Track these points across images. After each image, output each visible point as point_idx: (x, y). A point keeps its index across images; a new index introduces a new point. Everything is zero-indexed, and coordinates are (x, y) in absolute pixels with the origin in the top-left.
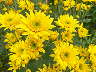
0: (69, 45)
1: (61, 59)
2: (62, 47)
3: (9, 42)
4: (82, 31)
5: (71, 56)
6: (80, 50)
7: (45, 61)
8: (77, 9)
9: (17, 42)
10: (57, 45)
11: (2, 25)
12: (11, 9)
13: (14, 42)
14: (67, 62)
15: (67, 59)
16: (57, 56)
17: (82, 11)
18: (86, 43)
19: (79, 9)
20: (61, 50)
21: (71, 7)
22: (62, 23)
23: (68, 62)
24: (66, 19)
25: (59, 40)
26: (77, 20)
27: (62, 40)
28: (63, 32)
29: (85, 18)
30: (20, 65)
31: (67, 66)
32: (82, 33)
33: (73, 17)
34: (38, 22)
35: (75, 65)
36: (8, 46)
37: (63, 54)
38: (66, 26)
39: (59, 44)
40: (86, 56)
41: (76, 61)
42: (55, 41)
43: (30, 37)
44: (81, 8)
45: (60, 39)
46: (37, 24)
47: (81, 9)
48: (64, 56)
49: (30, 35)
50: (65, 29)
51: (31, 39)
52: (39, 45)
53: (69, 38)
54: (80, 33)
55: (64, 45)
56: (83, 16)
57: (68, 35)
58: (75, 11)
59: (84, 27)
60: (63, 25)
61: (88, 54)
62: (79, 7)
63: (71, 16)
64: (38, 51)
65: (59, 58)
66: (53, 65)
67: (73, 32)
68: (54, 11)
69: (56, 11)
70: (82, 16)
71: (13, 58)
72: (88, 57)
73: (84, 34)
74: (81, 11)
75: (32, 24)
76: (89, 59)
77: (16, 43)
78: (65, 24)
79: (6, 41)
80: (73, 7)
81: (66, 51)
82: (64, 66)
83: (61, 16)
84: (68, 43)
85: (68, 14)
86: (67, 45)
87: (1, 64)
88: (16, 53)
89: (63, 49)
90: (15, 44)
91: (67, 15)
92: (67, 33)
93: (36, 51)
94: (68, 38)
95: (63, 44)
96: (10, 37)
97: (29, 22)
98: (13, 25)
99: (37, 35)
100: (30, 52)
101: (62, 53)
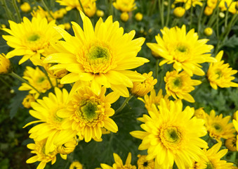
0: (183, 109)
1: (160, 144)
2: (164, 114)
3: (31, 92)
4: (219, 73)
5: (185, 137)
6: (211, 121)
7: (119, 141)
8: (208, 11)
9: (51, 94)
10: (151, 107)
11: (13, 49)
12: (39, 7)
13: (44, 91)
14: (176, 155)
15: (175, 145)
16: (150, 136)
17: (222, 15)
18: (227, 97)
19: (214, 10)
20: (161, 121)
21: (191, 5)
22: (168, 50)
23: (178, 152)
24: (177, 40)
25: (157, 95)
26: (208, 43)
27: (164, 93)
28: (168, 73)
29: (228, 34)
30: (55, 153)
31: (175, 164)
32: (218, 78)
33: (196, 34)
34: (102, 47)
35: (196, 163)
36: (28, 100)
37: (166, 130)
38: (176, 58)
39: (157, 105)
40: (226, 137)
41: (200, 152)
42: (146, 96)
43: (80, 88)
44: (220, 8)
45: (161, 91)
46: (100, 54)
47: (220, 11)
48: (168, 137)
49: (79, 82)
50: (174, 66)
51: (82, 92)
52: (103, 110)
53: (184, 90)
54: (213, 77)
55: (169, 108)
56: (223, 30)
57: (182, 81)
58: (204, 15)
59: (225, 63)
60: (170, 54)
61: (231, 133)
62: (214, 6)
63: (193, 30)
64: (99, 125)
65: (154, 141)
66: (138, 158)
67: (194, 75)
68: (148, 12)
69: (154, 13)
70: (220, 28)
71: (38, 134)
72: (231, 141)
73: (224, 80)
74: (219, 17)
75: (86, 52)
76: (235, 145)
77: (47, 96)
78: (173, 53)
79: (24, 87)
80: (197, 5)
81: (175, 124)
82: (166, 164)
83: (165, 31)
84: (180, 105)
85: (184, 27)
86: (176, 108)
87: (15, 138)
88: (47, 121)
89: (165, 118)
90: (44, 98)
91: (180, 27)
92: (179, 76)
93: (94, 125)
94: (180, 91)
95: (167, 104)
96: (34, 78)
97: (81, 48)
98: (41, 51)
99: (99, 85)
100: (77, 129)
101: (162, 130)
